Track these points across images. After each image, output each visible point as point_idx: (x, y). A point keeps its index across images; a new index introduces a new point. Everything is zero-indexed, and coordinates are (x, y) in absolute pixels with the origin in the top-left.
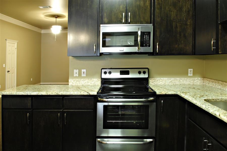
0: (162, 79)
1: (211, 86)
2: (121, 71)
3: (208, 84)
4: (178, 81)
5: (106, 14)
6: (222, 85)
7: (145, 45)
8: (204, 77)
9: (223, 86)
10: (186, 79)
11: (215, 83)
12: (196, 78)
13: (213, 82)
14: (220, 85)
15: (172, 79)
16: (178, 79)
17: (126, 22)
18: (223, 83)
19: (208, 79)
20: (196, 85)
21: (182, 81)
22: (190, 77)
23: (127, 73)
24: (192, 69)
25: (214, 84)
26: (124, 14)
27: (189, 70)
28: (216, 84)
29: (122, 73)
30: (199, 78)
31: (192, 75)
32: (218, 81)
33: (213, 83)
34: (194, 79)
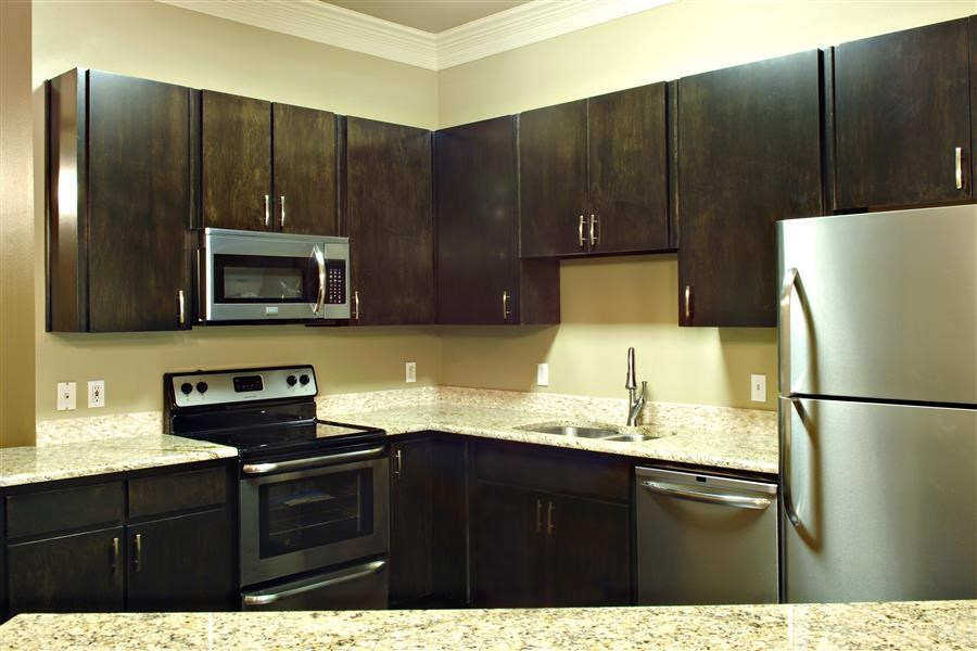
0: (344, 396)
2: (235, 379)
4: (384, 398)
5: (213, 193)
7: (334, 298)
8: (442, 383)
10: (400, 391)
12: (424, 388)
15: (370, 395)
16: (383, 393)
19: (454, 388)
20: (426, 407)
21: (391, 398)
22: (411, 385)
23: (256, 384)
24: (414, 364)
26: (267, 197)
27: (408, 365)
29: (240, 385)
30: (431, 388)
31: (414, 380)
34: (419, 389)
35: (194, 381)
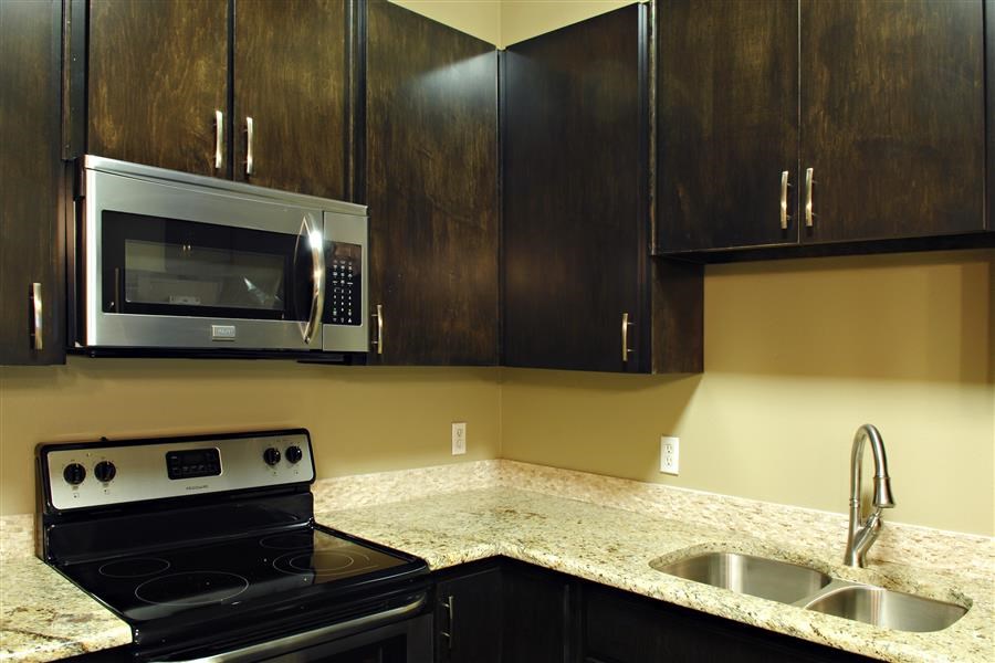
0: (359, 478)
1: (543, 492)
3: (525, 486)
4: (419, 480)
6: (599, 488)
7: (340, 314)
8: (502, 456)
9: (601, 492)
10: (444, 468)
11: (561, 482)
12: (478, 463)
13: (549, 477)
14: (588, 490)
15: (399, 475)
16: (419, 472)
17: (233, 170)
18: (605, 480)
19: (520, 464)
20: (478, 492)
21: (430, 479)
22: (459, 459)
23: (209, 464)
24: (463, 426)
25: (558, 484)
26: (219, 116)
27: (455, 427)
28: (568, 483)
29: (179, 466)
30: (487, 463)
31: (463, 451)
32: (577, 473)
33: (553, 482)
34: (469, 465)
35: (87, 460)
